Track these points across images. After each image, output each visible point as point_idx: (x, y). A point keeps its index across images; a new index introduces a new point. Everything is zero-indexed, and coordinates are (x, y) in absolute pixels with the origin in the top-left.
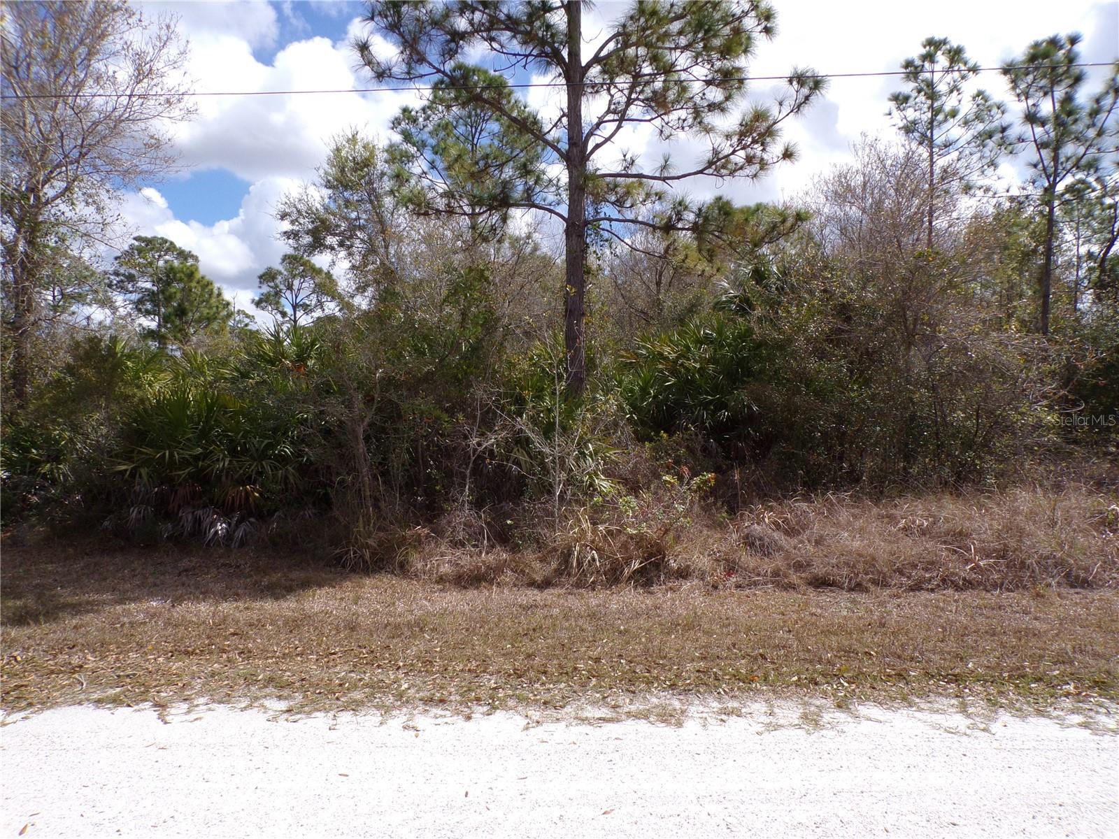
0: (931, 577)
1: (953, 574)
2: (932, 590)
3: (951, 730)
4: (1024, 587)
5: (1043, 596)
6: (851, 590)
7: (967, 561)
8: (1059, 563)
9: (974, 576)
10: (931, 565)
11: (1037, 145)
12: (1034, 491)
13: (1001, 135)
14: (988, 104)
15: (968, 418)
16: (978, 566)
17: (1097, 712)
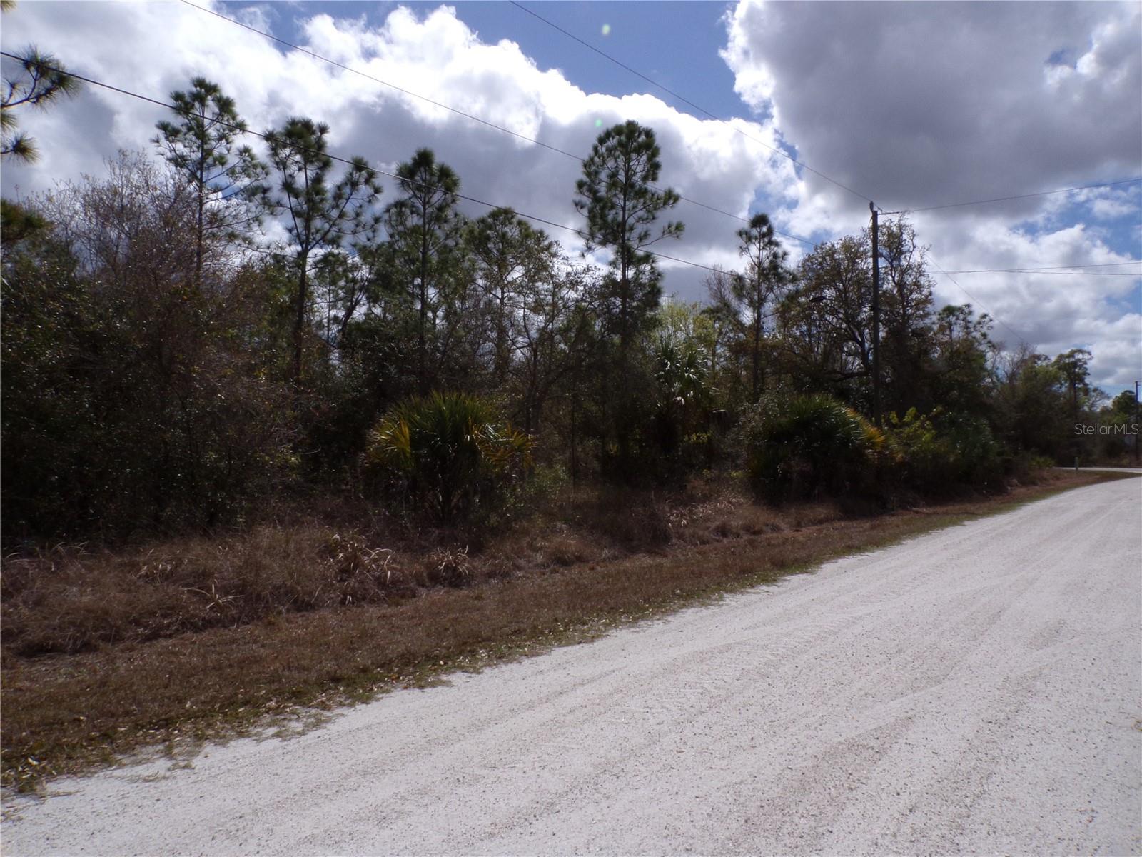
0: (170, 623)
1: (193, 616)
2: (170, 636)
3: (151, 778)
4: (259, 618)
5: (273, 624)
6: (75, 652)
7: (208, 601)
8: (291, 591)
9: (213, 615)
10: (170, 611)
11: (293, 213)
12: (275, 527)
13: (262, 195)
14: (254, 162)
15: (220, 460)
16: (217, 604)
17: (290, 720)
